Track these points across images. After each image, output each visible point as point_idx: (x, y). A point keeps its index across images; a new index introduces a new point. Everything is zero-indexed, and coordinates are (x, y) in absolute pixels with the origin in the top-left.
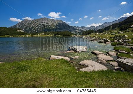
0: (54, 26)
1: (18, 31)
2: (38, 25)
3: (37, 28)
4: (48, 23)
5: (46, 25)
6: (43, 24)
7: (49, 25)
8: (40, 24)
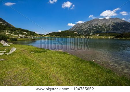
0: (105, 26)
1: (75, 33)
2: (87, 27)
3: (86, 30)
4: (98, 24)
5: (96, 27)
6: (92, 26)
7: (100, 26)
8: (89, 26)
